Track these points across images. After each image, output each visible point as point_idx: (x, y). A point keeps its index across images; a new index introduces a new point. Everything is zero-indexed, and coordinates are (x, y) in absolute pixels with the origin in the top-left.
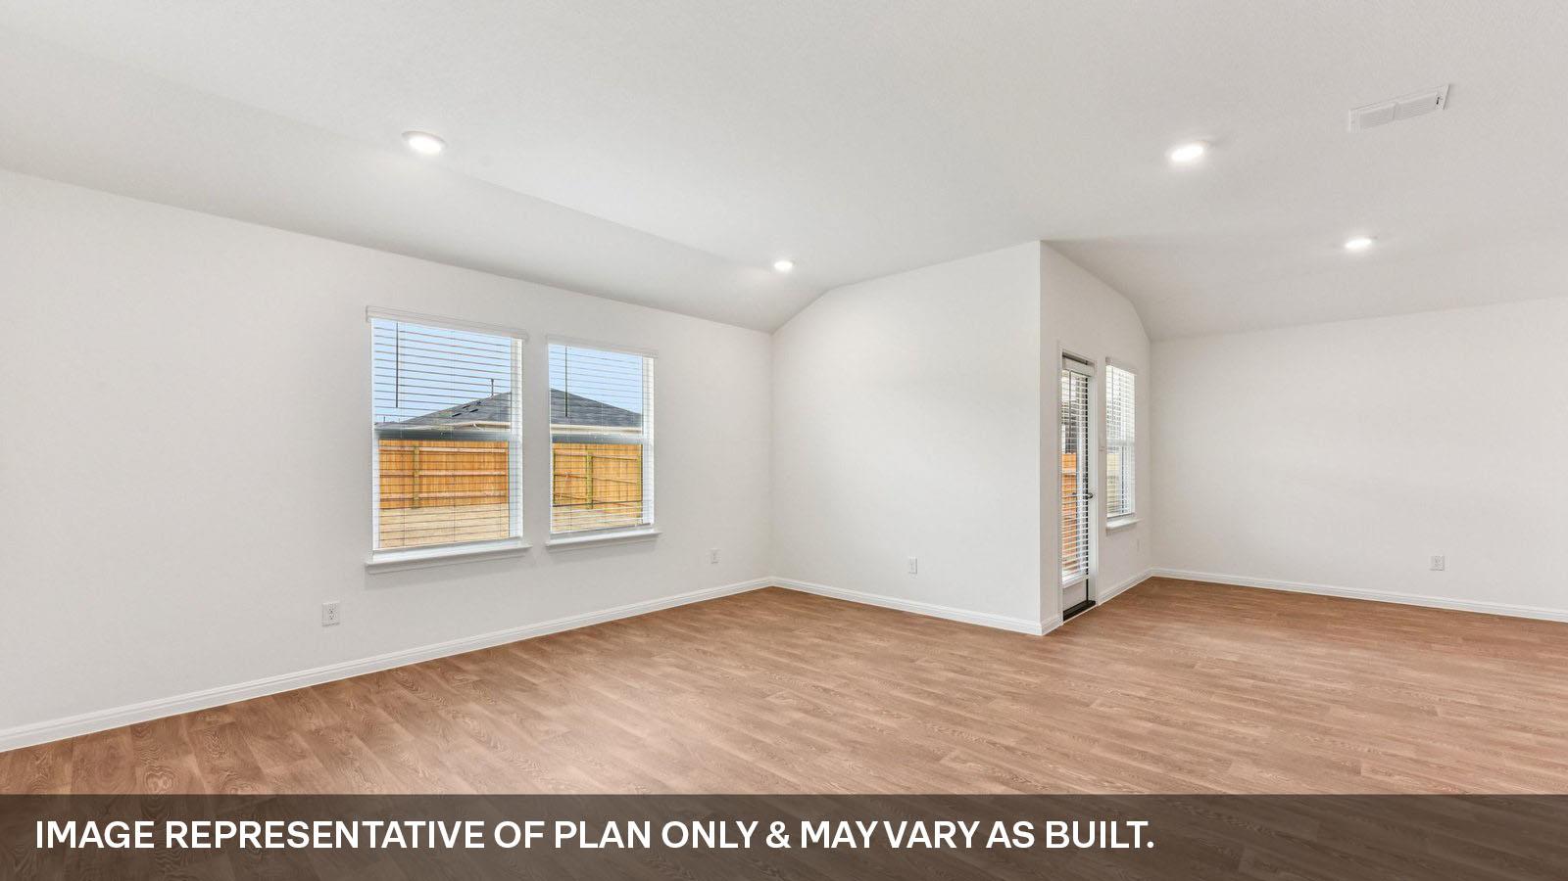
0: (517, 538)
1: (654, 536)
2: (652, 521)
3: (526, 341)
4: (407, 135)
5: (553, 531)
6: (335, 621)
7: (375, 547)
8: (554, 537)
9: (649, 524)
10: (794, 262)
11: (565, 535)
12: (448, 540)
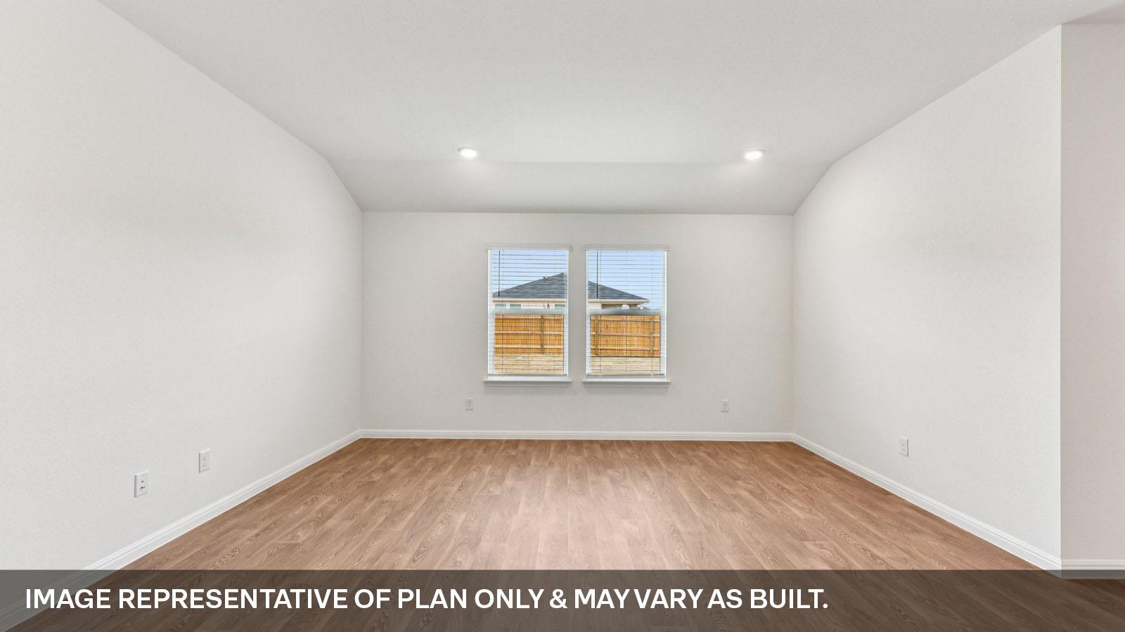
0: (566, 375)
1: (667, 384)
2: (664, 371)
3: (571, 249)
4: (459, 150)
5: (588, 371)
6: (471, 408)
7: (489, 372)
8: (589, 376)
9: (663, 374)
10: (763, 151)
11: (597, 376)
12: (525, 372)
